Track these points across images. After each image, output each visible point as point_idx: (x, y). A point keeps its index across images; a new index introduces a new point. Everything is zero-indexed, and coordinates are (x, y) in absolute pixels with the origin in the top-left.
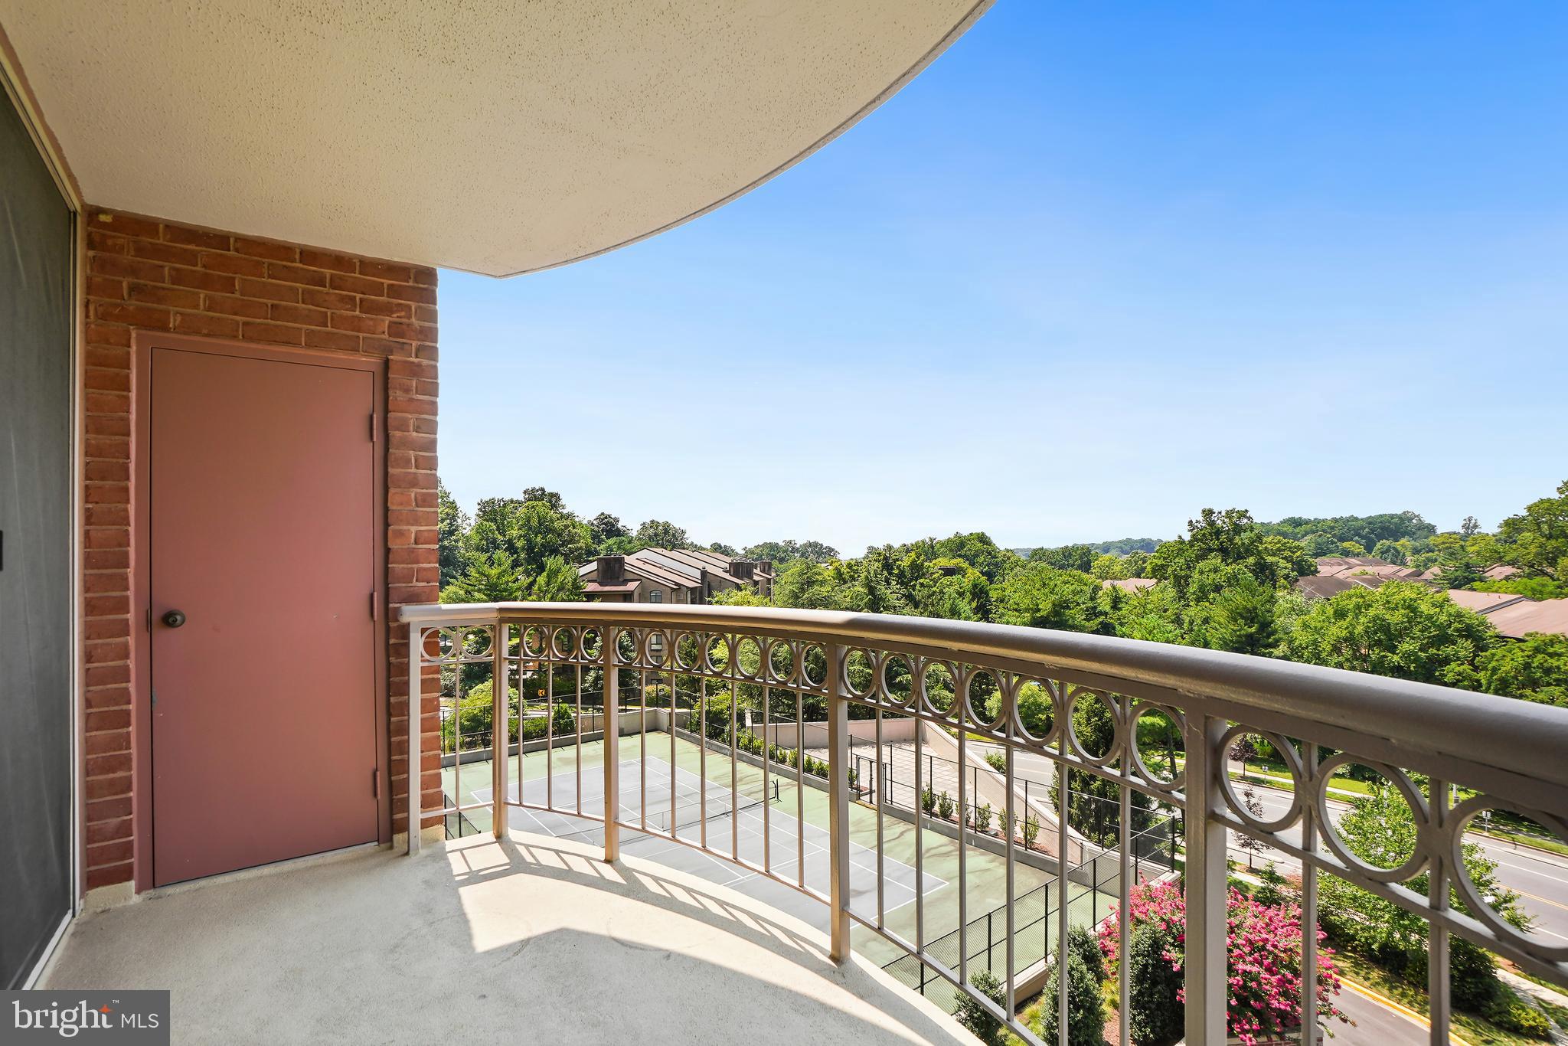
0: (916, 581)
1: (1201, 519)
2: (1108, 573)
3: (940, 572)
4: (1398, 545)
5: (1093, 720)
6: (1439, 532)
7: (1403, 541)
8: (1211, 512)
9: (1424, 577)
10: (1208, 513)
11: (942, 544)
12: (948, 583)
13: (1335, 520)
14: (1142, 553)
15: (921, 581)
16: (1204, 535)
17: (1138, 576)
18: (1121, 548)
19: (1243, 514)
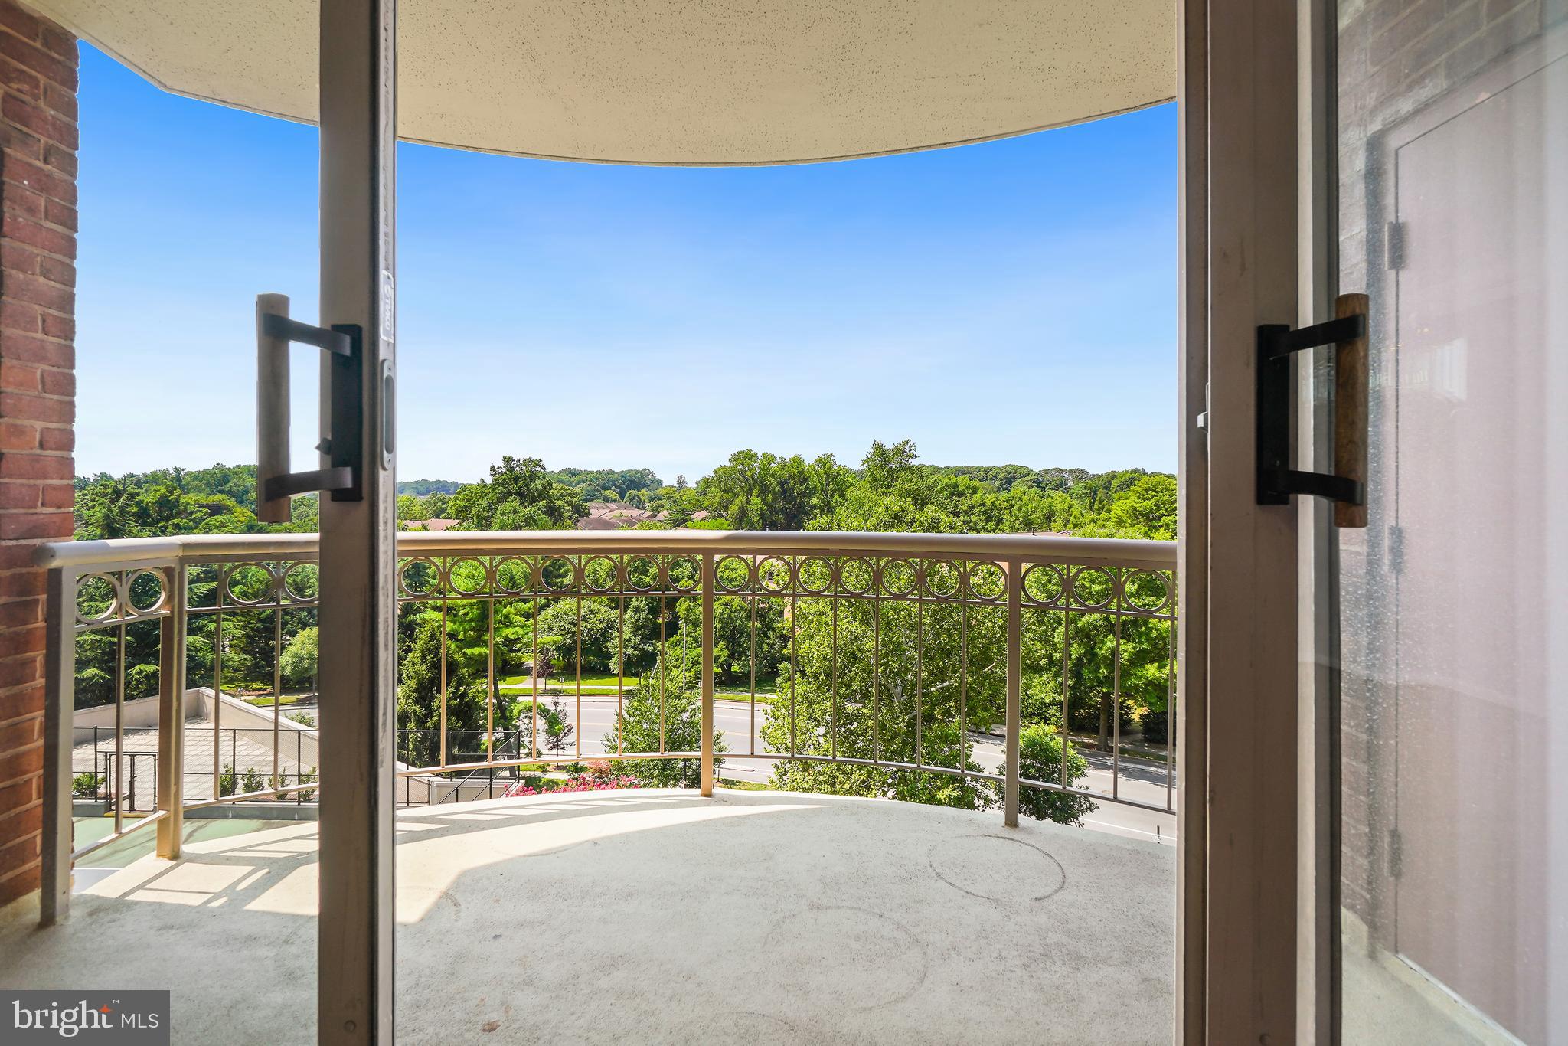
0: (167, 521)
1: (502, 465)
2: (407, 513)
3: (205, 510)
4: (640, 494)
5: (428, 657)
6: (664, 485)
7: (643, 491)
8: (511, 459)
9: (657, 518)
10: (508, 460)
11: (195, 476)
12: (217, 524)
13: (599, 472)
14: (442, 495)
15: (176, 521)
16: (504, 479)
17: (438, 517)
18: (417, 488)
19: (538, 463)
